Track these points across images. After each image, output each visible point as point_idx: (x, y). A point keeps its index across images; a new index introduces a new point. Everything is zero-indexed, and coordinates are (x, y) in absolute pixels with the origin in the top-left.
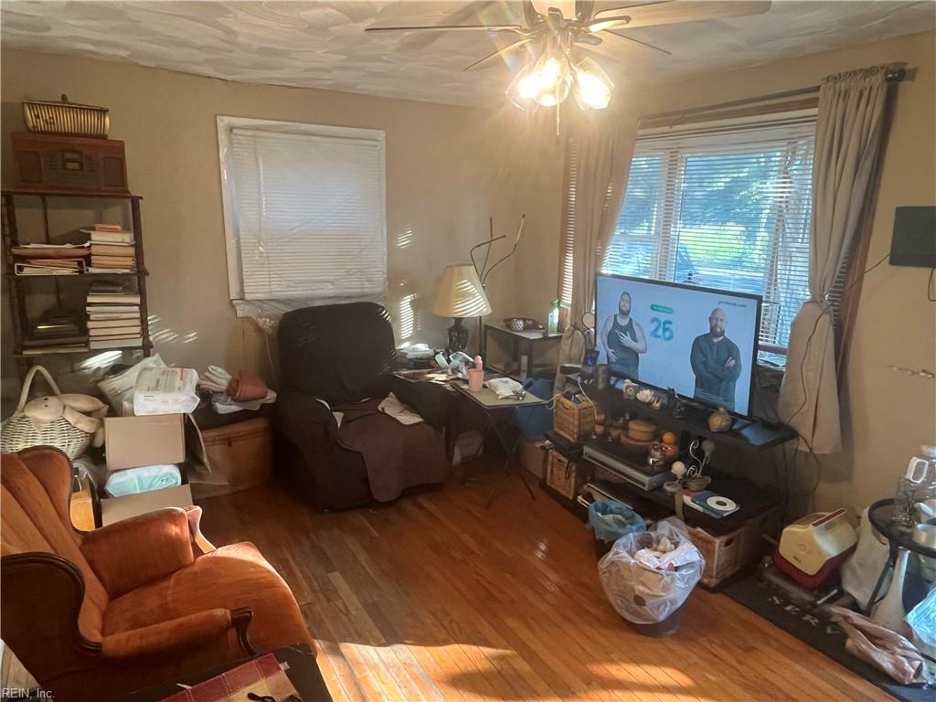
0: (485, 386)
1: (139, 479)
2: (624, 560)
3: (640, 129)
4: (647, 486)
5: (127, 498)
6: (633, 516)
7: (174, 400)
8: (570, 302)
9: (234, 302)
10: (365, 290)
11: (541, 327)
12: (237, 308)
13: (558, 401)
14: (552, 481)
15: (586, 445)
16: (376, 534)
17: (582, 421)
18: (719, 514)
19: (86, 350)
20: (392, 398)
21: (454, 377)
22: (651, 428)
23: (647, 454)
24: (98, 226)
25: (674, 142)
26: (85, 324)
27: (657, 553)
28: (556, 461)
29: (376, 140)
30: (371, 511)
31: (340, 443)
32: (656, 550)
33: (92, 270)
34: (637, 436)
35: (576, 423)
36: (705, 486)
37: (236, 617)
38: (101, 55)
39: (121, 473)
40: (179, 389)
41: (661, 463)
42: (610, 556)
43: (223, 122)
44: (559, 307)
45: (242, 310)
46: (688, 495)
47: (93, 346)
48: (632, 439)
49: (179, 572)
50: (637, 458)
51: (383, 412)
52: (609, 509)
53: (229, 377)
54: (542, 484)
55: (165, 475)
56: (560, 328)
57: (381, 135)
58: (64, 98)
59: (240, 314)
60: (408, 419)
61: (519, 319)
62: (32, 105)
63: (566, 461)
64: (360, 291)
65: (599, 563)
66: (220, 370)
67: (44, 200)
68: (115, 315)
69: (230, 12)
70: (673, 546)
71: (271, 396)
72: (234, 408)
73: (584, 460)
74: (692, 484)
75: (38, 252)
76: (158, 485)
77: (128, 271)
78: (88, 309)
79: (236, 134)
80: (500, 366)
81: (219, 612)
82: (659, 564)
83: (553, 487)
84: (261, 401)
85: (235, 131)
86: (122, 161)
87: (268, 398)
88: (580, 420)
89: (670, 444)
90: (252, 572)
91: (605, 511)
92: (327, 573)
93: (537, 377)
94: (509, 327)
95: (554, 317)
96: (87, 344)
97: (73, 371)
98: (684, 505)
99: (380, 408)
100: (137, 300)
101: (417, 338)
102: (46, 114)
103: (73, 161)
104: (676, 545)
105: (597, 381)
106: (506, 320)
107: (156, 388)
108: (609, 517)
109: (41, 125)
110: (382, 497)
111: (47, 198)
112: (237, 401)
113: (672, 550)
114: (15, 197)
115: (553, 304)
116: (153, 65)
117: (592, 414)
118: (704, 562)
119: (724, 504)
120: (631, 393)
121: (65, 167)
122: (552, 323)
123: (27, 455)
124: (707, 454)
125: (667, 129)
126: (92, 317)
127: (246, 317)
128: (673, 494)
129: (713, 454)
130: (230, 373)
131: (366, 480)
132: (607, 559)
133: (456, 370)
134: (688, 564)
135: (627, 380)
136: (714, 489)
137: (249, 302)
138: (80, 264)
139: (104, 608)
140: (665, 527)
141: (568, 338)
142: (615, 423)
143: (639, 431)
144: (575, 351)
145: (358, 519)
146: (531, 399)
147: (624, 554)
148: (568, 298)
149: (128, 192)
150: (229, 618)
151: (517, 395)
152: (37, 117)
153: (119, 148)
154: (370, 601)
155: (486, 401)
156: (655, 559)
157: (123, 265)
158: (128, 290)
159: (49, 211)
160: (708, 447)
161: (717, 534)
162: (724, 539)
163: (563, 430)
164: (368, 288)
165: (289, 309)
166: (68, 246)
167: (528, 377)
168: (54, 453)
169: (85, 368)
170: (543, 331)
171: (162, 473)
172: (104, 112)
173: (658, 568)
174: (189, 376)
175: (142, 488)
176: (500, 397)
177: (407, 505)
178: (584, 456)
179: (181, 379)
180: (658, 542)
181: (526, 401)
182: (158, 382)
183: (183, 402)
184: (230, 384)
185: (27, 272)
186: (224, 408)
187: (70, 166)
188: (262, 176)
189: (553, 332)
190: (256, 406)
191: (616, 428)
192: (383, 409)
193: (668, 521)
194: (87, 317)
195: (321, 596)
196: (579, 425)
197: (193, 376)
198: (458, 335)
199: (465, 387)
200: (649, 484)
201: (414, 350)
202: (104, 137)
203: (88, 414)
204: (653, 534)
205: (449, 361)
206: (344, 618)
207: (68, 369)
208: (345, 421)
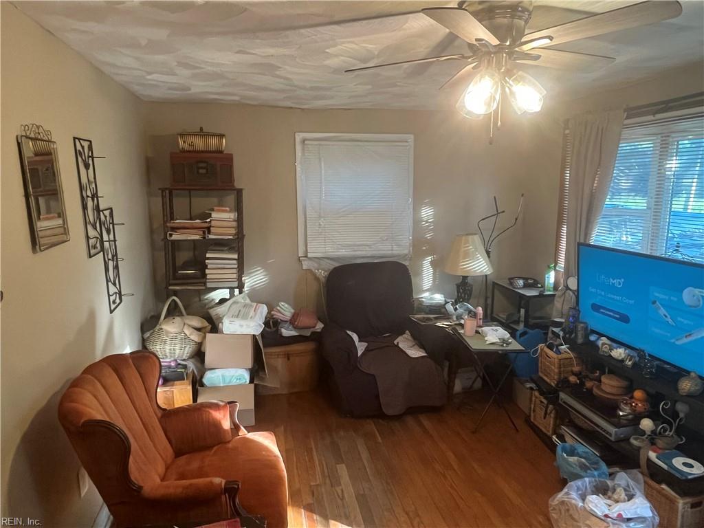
0: (477, 332)
1: (223, 376)
2: (573, 501)
3: (626, 119)
4: (613, 435)
5: (215, 389)
6: (596, 463)
7: (247, 325)
8: (563, 266)
9: (301, 258)
10: (394, 252)
11: (540, 286)
12: (303, 263)
13: (542, 350)
14: (535, 419)
15: (561, 391)
16: (380, 439)
17: (562, 369)
18: (682, 475)
19: (204, 288)
20: (407, 335)
21: (457, 322)
22: (624, 383)
23: (616, 407)
24: (215, 208)
25: (664, 127)
26: (205, 271)
27: (609, 502)
28: (538, 402)
29: (407, 142)
30: (381, 421)
31: (359, 366)
32: (609, 498)
33: (211, 237)
34: (608, 389)
35: (556, 370)
36: (674, 446)
37: (228, 486)
38: (225, 101)
39: (213, 371)
40: (251, 317)
41: (630, 417)
42: (560, 496)
43: (299, 137)
44: (555, 270)
45: (306, 265)
46: (655, 451)
47: (209, 285)
48: (602, 390)
49: (219, 446)
50: (608, 409)
51: (397, 346)
52: (576, 451)
53: (293, 311)
54: (527, 420)
55: (239, 376)
56: (556, 287)
57: (411, 137)
58: (201, 129)
59: (304, 267)
60: (415, 353)
61: (520, 278)
62: (182, 135)
63: (545, 401)
64: (390, 252)
65: (550, 499)
66: (286, 305)
67: (190, 192)
68: (222, 266)
69: (280, 68)
70: (626, 498)
71: (320, 326)
72: (294, 333)
73: (559, 404)
74: (660, 441)
75: (181, 225)
76: (234, 382)
77: (231, 237)
78: (207, 261)
79: (307, 144)
80: (503, 316)
81: (217, 480)
82: (607, 512)
83: (536, 423)
84: (312, 330)
85: (306, 142)
86: (231, 167)
87: (317, 327)
88: (560, 368)
89: (640, 401)
90: (264, 455)
91: (572, 452)
92: (336, 464)
93: (533, 327)
94: (511, 284)
95: (551, 278)
96: (205, 284)
97: (200, 300)
98: (649, 460)
99: (395, 342)
100: (236, 256)
101: (434, 289)
102: (189, 140)
103: (202, 168)
104: (630, 497)
105: (576, 336)
106: (511, 279)
107: (237, 316)
108: (572, 459)
109: (186, 147)
110: (389, 411)
111: (193, 192)
112: (296, 328)
113: (625, 502)
114: (173, 191)
115: (549, 267)
116: (255, 103)
117: (572, 365)
118: (657, 519)
119: (691, 466)
120: (606, 350)
121: (198, 172)
122: (549, 283)
123: (135, 355)
124: (682, 415)
125: (651, 117)
126: (209, 266)
127: (309, 270)
128: (639, 448)
129: (687, 416)
130: (293, 309)
131: (377, 397)
132: (557, 498)
133: (459, 317)
134: (639, 518)
135: (603, 338)
136: (683, 450)
137: (310, 259)
138: (204, 232)
139: (169, 461)
140: (622, 478)
141: (560, 297)
142: (591, 376)
143: (609, 385)
144: (566, 308)
145: (370, 426)
146: (515, 346)
147: (574, 495)
148: (562, 263)
149: (233, 186)
150: (223, 487)
151: (504, 341)
152: (184, 142)
153: (230, 158)
154: (362, 492)
155: (475, 345)
156: (606, 507)
157: (229, 234)
158: (231, 250)
159: (192, 199)
160: (682, 408)
161: (683, 494)
162: (689, 500)
163: (546, 376)
164: (397, 251)
165: (337, 265)
166: (197, 221)
167: (525, 326)
168: (151, 355)
169: (206, 299)
170: (542, 289)
171: (237, 374)
172: (222, 136)
173: (606, 516)
174: (260, 309)
175: (224, 382)
176: (488, 343)
177: (410, 420)
178: (560, 401)
179: (255, 311)
180: (614, 490)
181: (510, 348)
182: (240, 311)
183: (252, 326)
184: (293, 316)
185: (175, 237)
186: (287, 332)
187: (201, 171)
188: (323, 172)
189: (550, 291)
190: (307, 333)
191: (591, 380)
192: (398, 343)
193: (626, 473)
194: (205, 267)
195: (328, 481)
196: (560, 373)
197: (264, 309)
198: (464, 289)
199: (462, 331)
200: (616, 434)
201: (431, 299)
202: (221, 152)
203: (199, 330)
204: (609, 483)
205: (456, 309)
206: (339, 501)
207: (197, 299)
208: (367, 350)
